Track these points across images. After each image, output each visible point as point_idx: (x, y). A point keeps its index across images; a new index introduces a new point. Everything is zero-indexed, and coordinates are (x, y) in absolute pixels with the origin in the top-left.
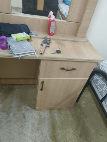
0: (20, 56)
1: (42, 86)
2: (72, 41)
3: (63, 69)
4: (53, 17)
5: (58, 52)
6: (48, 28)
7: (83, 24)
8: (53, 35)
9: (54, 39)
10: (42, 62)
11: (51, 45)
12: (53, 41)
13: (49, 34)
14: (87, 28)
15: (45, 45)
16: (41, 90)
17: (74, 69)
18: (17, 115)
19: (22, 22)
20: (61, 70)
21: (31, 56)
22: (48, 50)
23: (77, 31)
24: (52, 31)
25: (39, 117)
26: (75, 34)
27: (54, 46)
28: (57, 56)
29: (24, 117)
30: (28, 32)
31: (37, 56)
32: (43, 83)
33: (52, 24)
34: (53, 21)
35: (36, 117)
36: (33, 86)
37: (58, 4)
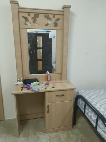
0: (36, 91)
1: (48, 109)
2: (60, 82)
3: (57, 96)
4: (49, 73)
5: (53, 87)
7: (64, 74)
8: (50, 81)
9: (50, 83)
10: (46, 93)
11: (49, 85)
12: (50, 84)
13: (48, 81)
14: (66, 75)
15: (46, 85)
16: (48, 112)
17: (63, 95)
18: (34, 138)
21: (41, 91)
22: (48, 87)
23: (62, 77)
24: (49, 79)
25: (49, 137)
26: (61, 79)
27: (51, 85)
29: (39, 139)
30: (38, 81)
31: (44, 90)
32: (48, 106)
33: (49, 76)
35: (47, 138)
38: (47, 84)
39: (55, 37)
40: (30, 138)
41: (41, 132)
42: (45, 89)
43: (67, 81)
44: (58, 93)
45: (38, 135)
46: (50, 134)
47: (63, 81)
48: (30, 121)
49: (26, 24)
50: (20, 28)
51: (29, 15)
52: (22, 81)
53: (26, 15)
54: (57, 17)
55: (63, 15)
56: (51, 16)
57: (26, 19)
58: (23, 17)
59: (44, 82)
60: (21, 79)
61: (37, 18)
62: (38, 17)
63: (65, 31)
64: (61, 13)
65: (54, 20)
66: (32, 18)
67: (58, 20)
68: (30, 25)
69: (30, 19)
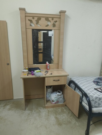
3: (54, 80)
4: (48, 63)
5: (51, 74)
7: (60, 64)
10: (46, 78)
13: (47, 69)
14: (62, 65)
15: (46, 73)
17: (59, 80)
19: (37, 67)
20: (54, 81)
21: (42, 76)
22: (47, 74)
24: (48, 68)
25: (48, 111)
26: (58, 68)
27: (49, 72)
28: (51, 75)
29: (40, 112)
30: (40, 69)
31: (44, 76)
33: (48, 66)
35: (46, 111)
36: (42, 99)
37: (51, 57)
38: (47, 72)
39: (53, 35)
40: (33, 111)
41: (42, 108)
43: (62, 69)
44: (55, 79)
45: (39, 109)
46: (49, 109)
47: (59, 70)
48: (33, 100)
49: (31, 25)
50: (26, 29)
51: (33, 18)
52: (27, 69)
53: (31, 18)
54: (55, 20)
55: (60, 18)
56: (50, 19)
57: (31, 21)
58: (29, 20)
59: (44, 70)
60: (27, 67)
61: (39, 21)
63: (61, 31)
64: (58, 17)
65: (52, 22)
66: (36, 21)
67: (56, 22)
68: (34, 26)
69: (34, 21)
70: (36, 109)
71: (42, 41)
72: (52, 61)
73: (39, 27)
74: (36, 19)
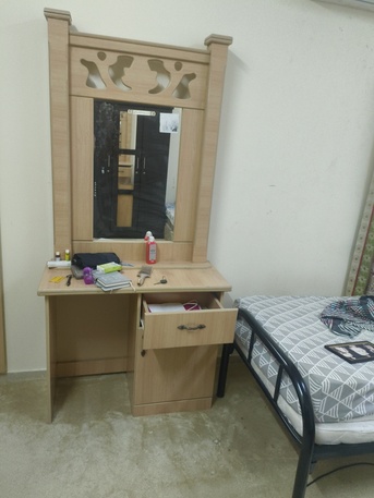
2: (185, 269)
4: (152, 239)
5: (164, 282)
6: (146, 255)
7: (198, 242)
8: (155, 262)
9: (156, 268)
11: (152, 276)
12: (154, 271)
13: (149, 262)
14: (204, 248)
15: (143, 275)
17: (202, 327)
22: (147, 280)
23: (192, 253)
24: (152, 257)
25: (141, 426)
26: (190, 258)
27: (156, 275)
29: (112, 429)
30: (118, 261)
31: (135, 288)
33: (152, 247)
34: (152, 243)
35: (136, 427)
36: (124, 375)
38: (146, 272)
39: (179, 130)
40: (85, 426)
41: (119, 413)
42: (139, 284)
43: (207, 265)
45: (109, 419)
46: (146, 419)
47: (193, 266)
48: (86, 380)
49: (90, 84)
50: (70, 95)
51: (102, 57)
52: (67, 257)
53: (92, 56)
54: (187, 68)
55: (208, 64)
56: (170, 65)
57: (91, 67)
58: (83, 62)
59: (136, 266)
60: (67, 251)
61: (125, 69)
62: (129, 66)
63: (210, 114)
64: (202, 58)
65: (177, 77)
66: (111, 66)
67: (191, 77)
68: (103, 88)
69: (104, 68)
70: (97, 419)
71: (133, 147)
72: (167, 225)
73: (121, 93)
74: (112, 58)
